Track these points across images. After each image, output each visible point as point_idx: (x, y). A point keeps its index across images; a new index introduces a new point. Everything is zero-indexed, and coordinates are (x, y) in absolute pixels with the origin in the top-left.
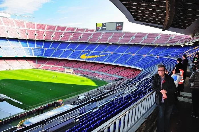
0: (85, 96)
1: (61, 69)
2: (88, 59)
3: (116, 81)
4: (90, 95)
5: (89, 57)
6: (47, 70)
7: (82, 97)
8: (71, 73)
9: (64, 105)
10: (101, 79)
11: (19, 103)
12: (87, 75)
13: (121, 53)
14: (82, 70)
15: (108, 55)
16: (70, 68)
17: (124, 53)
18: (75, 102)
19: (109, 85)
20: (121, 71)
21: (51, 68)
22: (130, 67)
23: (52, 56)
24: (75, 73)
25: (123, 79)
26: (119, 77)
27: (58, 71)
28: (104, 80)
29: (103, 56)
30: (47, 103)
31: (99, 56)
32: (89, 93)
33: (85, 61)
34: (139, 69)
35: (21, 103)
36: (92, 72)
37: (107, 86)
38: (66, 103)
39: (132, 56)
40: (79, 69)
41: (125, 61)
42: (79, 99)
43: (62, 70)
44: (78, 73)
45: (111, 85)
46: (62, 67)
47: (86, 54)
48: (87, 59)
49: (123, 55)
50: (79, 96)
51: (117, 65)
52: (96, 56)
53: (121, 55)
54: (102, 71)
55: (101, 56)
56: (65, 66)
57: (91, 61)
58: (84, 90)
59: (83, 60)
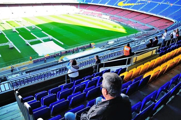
0: (114, 42)
1: (99, 14)
2: (125, 7)
3: (147, 30)
4: (119, 41)
5: (126, 5)
6: (87, 15)
7: (111, 42)
8: (108, 19)
9: (95, 48)
10: (133, 27)
11: (61, 43)
12: (121, 23)
13: (158, 2)
14: (118, 17)
15: (145, 3)
16: (107, 14)
17: (162, 3)
18: (104, 47)
19: (139, 33)
20: (155, 21)
21: (91, 13)
22: (165, 18)
23: (92, 3)
24: (111, 19)
25: (154, 29)
26: (151, 27)
27: (97, 16)
28: (136, 28)
29: (139, 4)
30: (82, 45)
31: (135, 4)
32: (118, 40)
33: (121, 8)
34: (173, 20)
35: (63, 44)
36: (127, 19)
37: (136, 35)
38: (96, 46)
39: (170, 6)
40: (115, 16)
41: (161, 11)
42: (109, 44)
43: (100, 16)
44: (113, 19)
45: (141, 33)
46: (100, 13)
47: (123, 1)
48: (123, 7)
49: (160, 4)
50: (109, 41)
51: (152, 14)
52: (133, 4)
53: (158, 4)
54: (136, 20)
55: (137, 4)
56: (103, 12)
57: (127, 9)
58: (115, 36)
59: (120, 8)
